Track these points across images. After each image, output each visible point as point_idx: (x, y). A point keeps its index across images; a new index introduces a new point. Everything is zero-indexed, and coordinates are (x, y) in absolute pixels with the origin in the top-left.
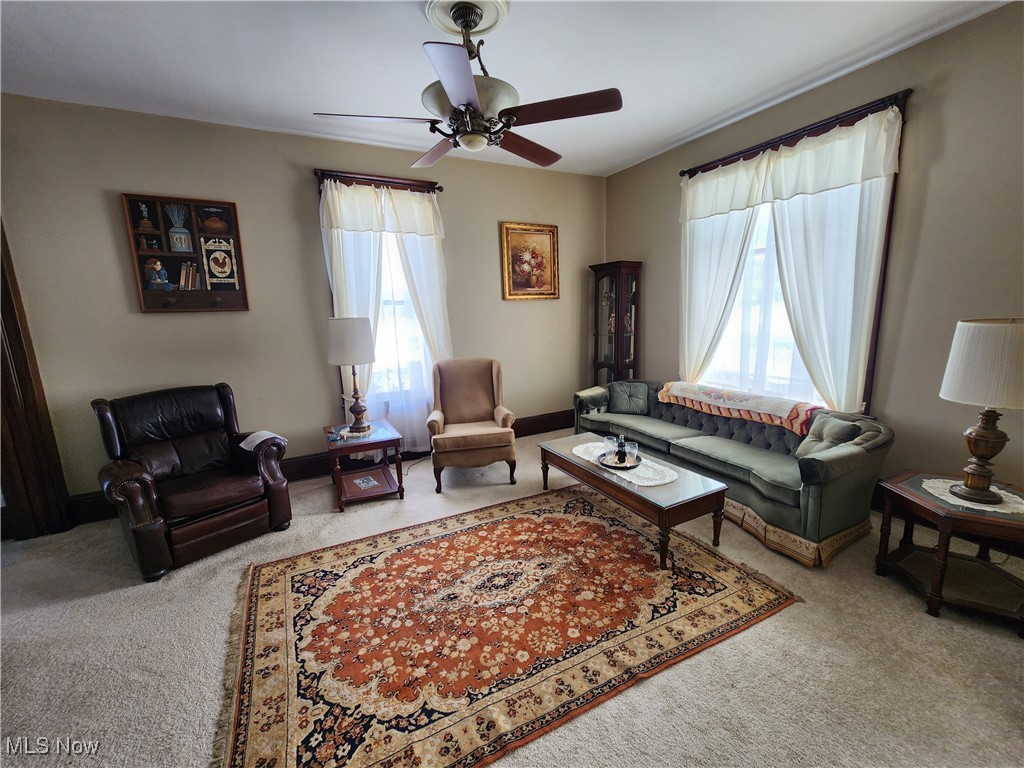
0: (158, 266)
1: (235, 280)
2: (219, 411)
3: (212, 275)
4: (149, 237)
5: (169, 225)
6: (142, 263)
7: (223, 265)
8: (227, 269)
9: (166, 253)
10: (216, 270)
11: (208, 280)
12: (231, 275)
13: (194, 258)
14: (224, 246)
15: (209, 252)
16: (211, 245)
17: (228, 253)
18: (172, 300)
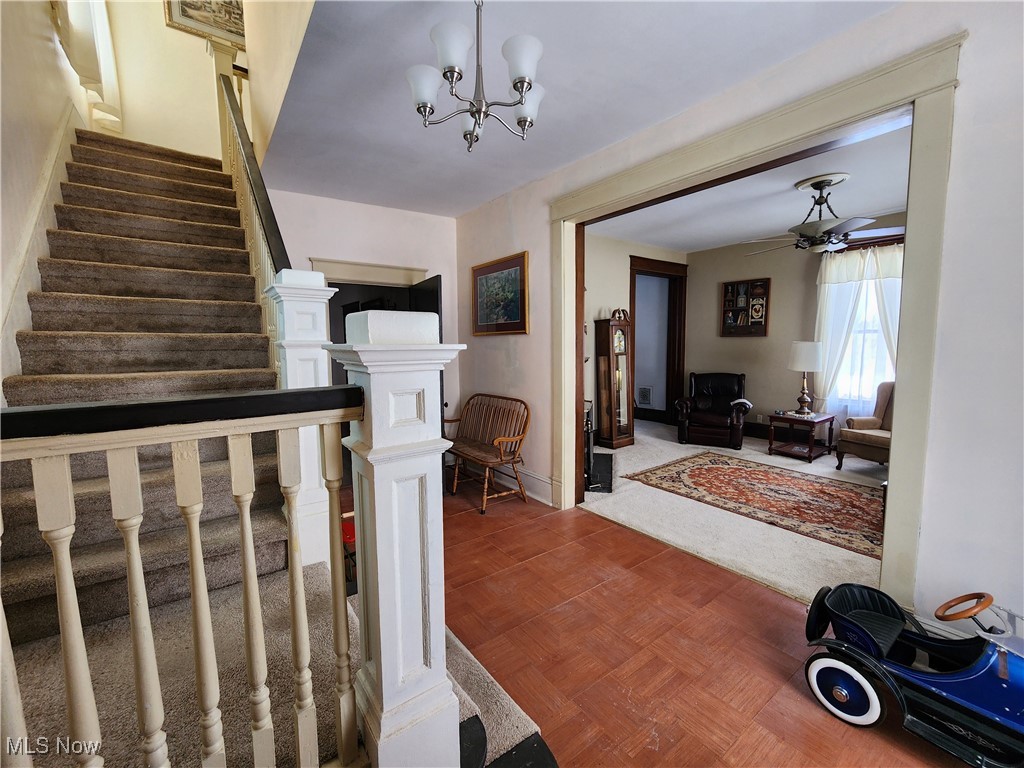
0: (730, 315)
1: (763, 320)
2: (736, 388)
3: (752, 318)
4: (729, 301)
5: (738, 294)
6: (725, 313)
7: (758, 312)
8: (760, 314)
9: (734, 308)
10: (755, 314)
11: (750, 320)
12: (761, 317)
13: (746, 310)
14: (761, 301)
15: (753, 306)
16: (755, 302)
17: (762, 305)
18: (733, 330)
